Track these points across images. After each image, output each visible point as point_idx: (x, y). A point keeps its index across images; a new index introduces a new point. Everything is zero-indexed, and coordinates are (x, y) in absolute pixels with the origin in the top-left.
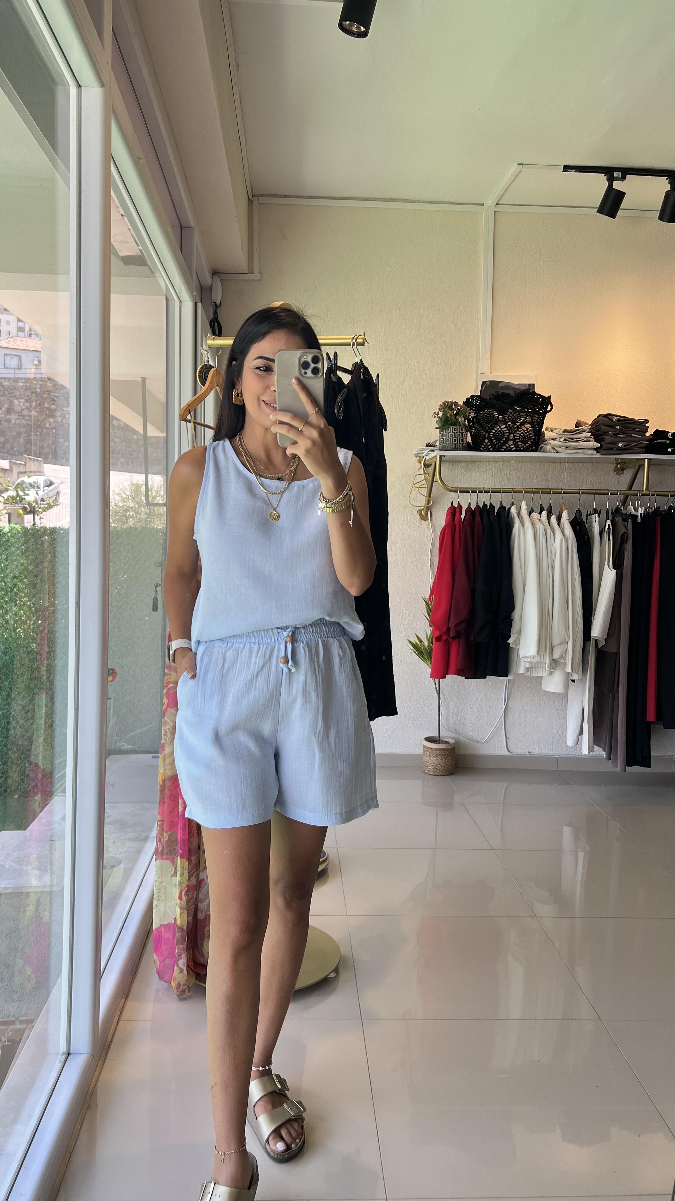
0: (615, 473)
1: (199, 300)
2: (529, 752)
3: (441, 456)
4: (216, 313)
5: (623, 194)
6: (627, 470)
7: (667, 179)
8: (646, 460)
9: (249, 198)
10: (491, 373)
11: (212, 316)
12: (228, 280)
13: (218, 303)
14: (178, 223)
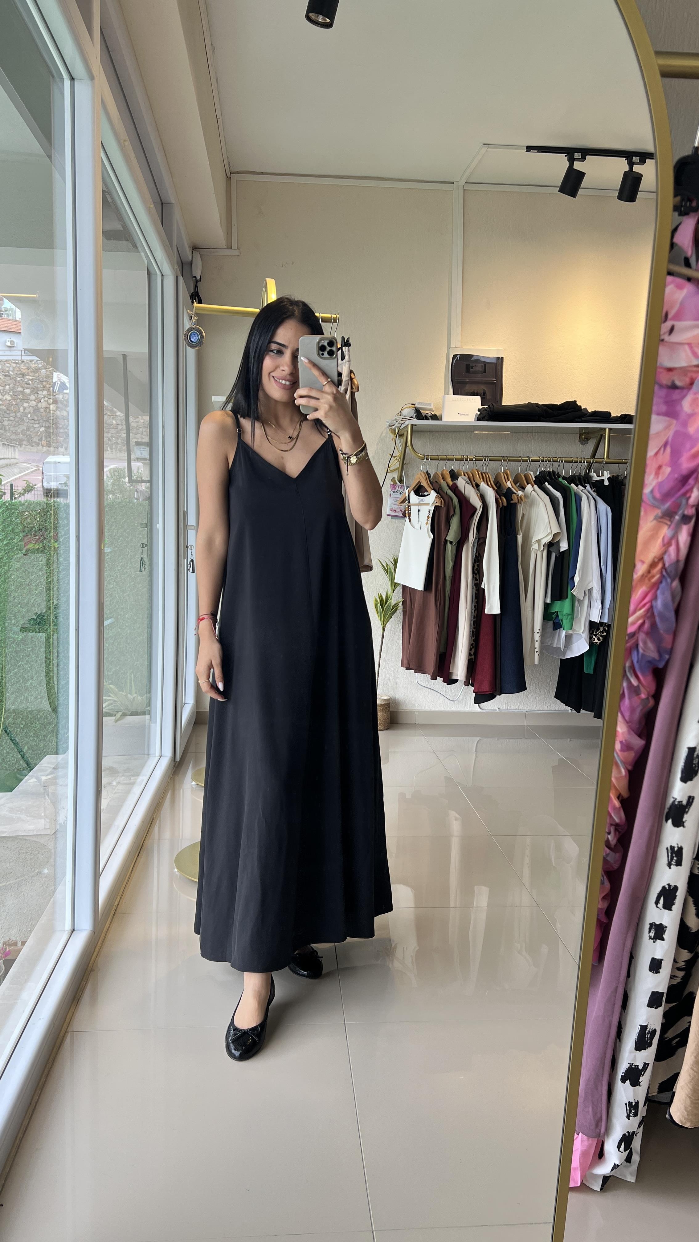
0: (580, 443)
1: (180, 274)
2: (499, 709)
3: (412, 425)
4: (196, 287)
5: (584, 174)
6: (591, 440)
7: (626, 160)
8: (607, 429)
9: (226, 175)
10: (462, 346)
11: (192, 291)
12: (208, 255)
13: (198, 278)
14: (159, 200)
